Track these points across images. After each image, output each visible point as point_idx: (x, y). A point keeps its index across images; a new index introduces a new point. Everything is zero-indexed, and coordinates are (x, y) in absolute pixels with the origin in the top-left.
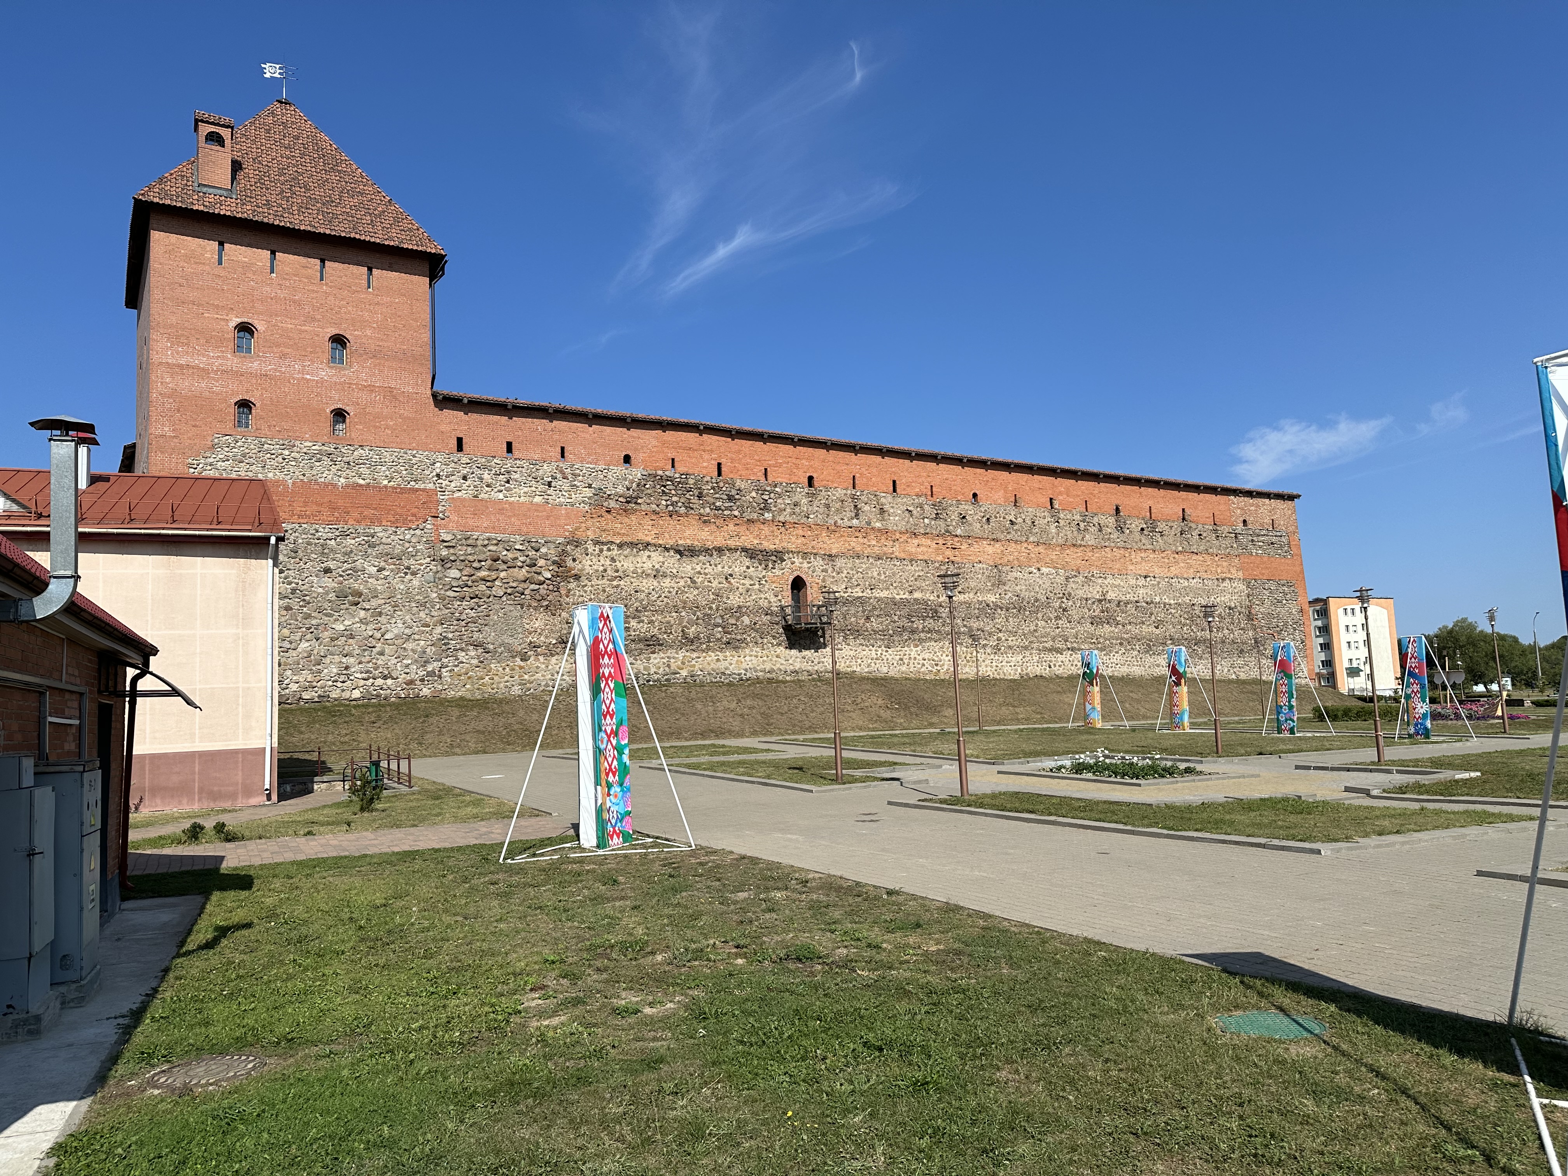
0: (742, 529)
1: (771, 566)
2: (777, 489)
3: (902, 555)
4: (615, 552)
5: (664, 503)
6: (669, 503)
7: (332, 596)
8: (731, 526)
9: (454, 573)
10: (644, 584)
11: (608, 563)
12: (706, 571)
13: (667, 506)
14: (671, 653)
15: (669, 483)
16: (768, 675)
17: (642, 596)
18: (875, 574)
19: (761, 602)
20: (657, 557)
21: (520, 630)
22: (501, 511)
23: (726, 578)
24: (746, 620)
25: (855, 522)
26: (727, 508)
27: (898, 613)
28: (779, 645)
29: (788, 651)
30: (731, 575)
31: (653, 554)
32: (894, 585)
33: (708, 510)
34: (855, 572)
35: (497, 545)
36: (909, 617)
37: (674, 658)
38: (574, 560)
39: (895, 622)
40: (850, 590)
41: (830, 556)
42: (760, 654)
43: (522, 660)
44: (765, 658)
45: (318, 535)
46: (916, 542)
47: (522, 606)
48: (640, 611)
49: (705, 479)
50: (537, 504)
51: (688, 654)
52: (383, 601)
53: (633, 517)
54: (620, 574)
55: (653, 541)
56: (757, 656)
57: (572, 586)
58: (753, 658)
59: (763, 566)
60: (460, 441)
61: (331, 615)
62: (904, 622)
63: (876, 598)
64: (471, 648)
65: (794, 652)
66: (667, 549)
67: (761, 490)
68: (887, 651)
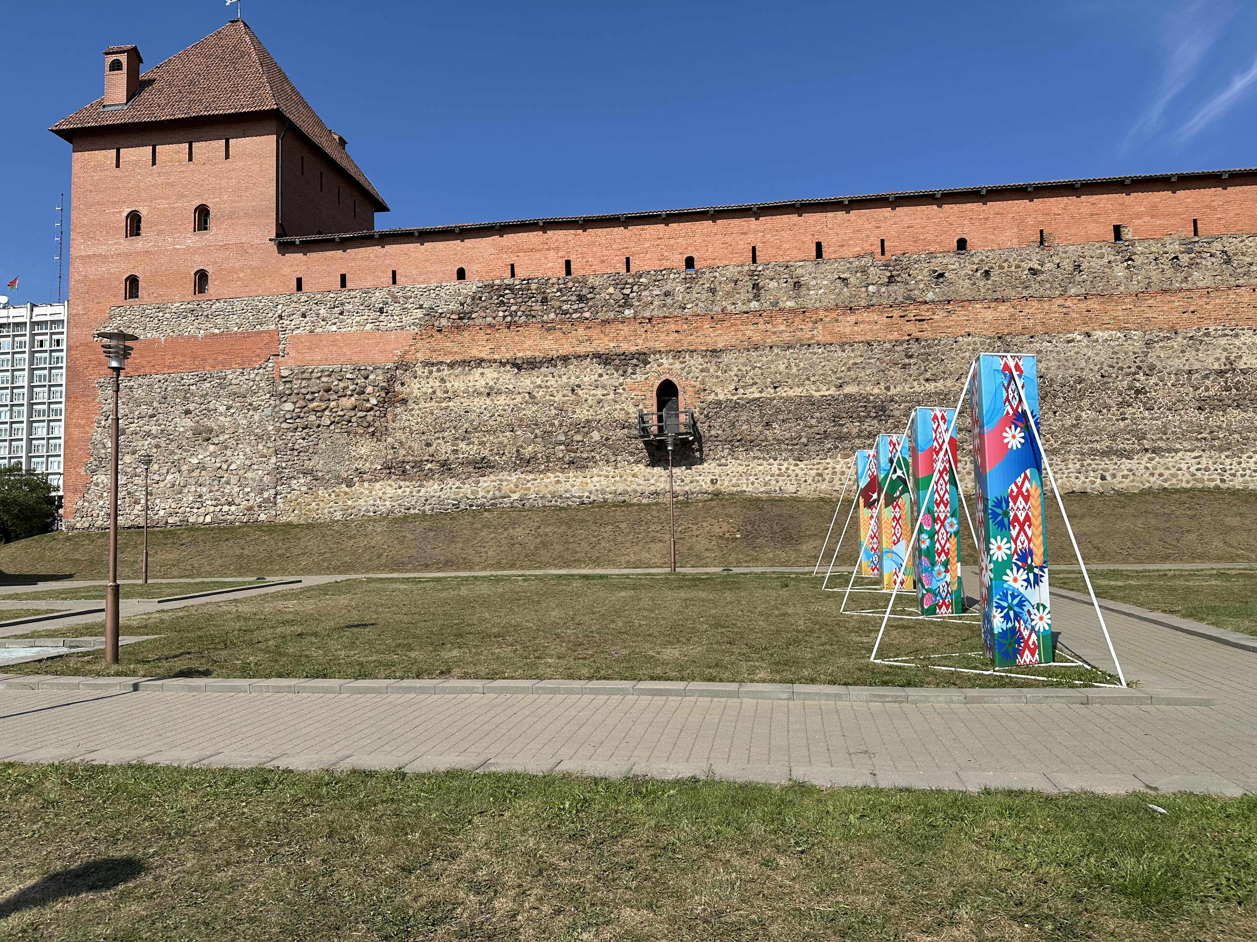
0: (594, 333)
1: (630, 370)
2: (641, 280)
3: (829, 339)
4: (446, 372)
5: (501, 314)
6: (507, 313)
7: (189, 434)
8: (581, 331)
9: (289, 406)
10: (475, 403)
11: (438, 384)
12: (548, 384)
13: (504, 317)
14: (504, 475)
15: (507, 291)
16: (621, 498)
17: (473, 416)
18: (782, 368)
19: (616, 415)
20: (491, 374)
21: (347, 457)
22: (334, 343)
23: (573, 390)
24: (596, 435)
25: (754, 305)
26: (576, 311)
27: (818, 415)
28: (637, 462)
29: (649, 469)
30: (579, 386)
31: (486, 371)
32: (812, 379)
33: (552, 316)
34: (749, 368)
35: (329, 376)
36: (835, 419)
37: (506, 480)
38: (403, 384)
39: (811, 427)
40: (741, 391)
41: (714, 351)
42: (611, 474)
43: (347, 486)
44: (618, 478)
45: (183, 382)
46: (852, 318)
47: (349, 433)
48: (470, 433)
49: (551, 281)
50: (367, 332)
51: (523, 476)
52: (228, 436)
53: (466, 334)
54: (450, 394)
55: (488, 357)
56: (607, 476)
57: (398, 410)
58: (603, 478)
59: (621, 372)
60: (299, 281)
61: (188, 451)
62: (830, 427)
63: (781, 398)
64: (301, 476)
65: (658, 470)
66: (502, 364)
67: (620, 284)
68: (797, 465)
